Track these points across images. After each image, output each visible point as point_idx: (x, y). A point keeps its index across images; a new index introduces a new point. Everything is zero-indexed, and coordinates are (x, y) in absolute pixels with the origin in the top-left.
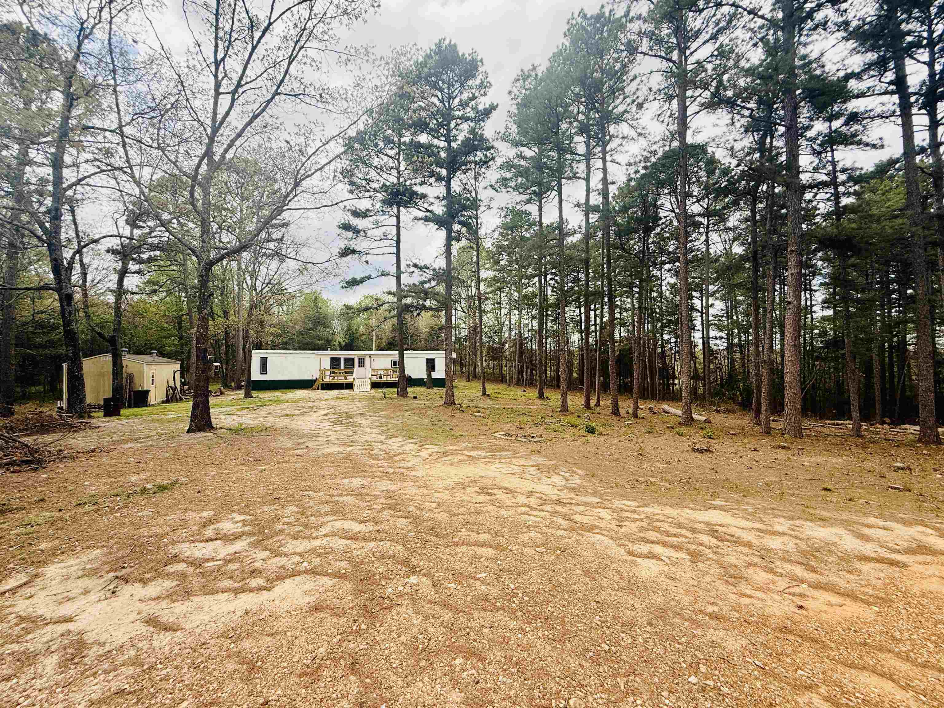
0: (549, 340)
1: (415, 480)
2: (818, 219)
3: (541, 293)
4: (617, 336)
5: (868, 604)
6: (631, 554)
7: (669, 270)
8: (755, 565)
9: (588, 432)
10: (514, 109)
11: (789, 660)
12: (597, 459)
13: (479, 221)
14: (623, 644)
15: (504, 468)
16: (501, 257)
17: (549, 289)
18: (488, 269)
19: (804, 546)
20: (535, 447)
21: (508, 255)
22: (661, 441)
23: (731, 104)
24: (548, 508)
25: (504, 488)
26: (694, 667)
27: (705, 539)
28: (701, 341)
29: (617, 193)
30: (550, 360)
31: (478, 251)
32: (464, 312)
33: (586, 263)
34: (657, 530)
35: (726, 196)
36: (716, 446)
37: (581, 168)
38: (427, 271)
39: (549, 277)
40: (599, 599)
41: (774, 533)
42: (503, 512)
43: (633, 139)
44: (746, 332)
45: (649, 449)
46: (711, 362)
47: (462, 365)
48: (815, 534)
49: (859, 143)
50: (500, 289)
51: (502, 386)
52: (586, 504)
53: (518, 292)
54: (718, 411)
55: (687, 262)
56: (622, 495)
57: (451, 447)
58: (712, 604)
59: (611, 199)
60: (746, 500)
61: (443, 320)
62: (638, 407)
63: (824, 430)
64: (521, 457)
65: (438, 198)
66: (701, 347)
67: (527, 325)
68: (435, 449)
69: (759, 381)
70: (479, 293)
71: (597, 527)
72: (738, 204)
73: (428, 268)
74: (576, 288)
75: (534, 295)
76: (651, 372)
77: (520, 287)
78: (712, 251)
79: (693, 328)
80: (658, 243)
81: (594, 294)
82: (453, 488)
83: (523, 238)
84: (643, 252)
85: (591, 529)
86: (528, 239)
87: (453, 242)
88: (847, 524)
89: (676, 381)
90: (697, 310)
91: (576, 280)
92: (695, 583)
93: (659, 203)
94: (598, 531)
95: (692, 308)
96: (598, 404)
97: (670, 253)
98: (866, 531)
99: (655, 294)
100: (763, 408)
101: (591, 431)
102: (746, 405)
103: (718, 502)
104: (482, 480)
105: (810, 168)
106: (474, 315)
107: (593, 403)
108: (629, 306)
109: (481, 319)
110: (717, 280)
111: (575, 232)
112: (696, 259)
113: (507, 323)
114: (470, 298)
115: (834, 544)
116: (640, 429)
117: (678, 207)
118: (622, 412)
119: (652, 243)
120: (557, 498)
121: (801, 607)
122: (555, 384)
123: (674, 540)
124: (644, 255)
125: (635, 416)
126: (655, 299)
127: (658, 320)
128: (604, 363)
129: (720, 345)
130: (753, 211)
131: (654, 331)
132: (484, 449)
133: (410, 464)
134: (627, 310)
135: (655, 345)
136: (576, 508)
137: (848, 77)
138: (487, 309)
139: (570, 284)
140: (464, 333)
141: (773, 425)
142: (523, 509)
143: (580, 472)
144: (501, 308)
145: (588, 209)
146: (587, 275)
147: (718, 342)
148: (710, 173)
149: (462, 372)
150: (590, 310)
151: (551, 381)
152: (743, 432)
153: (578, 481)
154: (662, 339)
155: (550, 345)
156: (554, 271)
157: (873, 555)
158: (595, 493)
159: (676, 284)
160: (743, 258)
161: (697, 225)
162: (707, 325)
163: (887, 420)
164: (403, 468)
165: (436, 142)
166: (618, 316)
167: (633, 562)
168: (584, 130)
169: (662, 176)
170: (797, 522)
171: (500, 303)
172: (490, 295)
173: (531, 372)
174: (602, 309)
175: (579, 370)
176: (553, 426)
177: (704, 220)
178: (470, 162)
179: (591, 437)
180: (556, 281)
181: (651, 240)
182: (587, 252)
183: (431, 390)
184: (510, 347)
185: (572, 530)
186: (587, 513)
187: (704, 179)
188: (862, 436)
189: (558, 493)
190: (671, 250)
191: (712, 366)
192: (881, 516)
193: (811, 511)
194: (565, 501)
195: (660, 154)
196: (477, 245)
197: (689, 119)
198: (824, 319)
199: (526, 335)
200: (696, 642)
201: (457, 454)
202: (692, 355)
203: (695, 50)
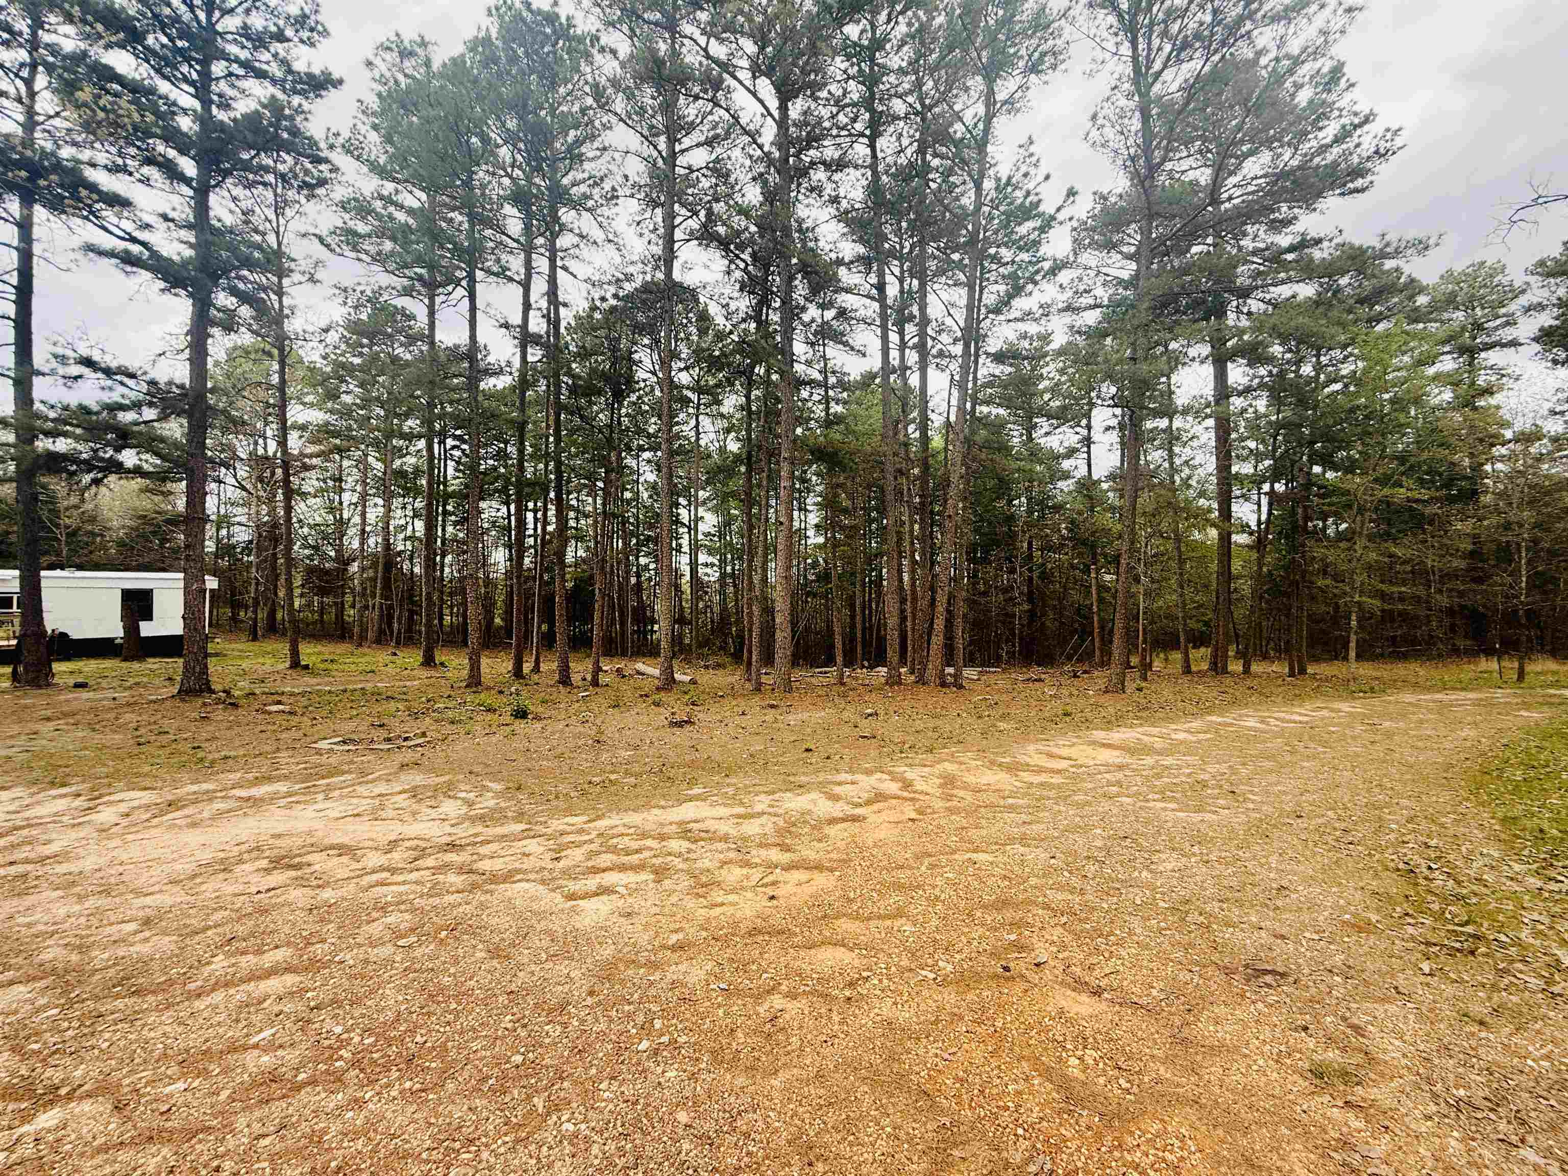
0: (449, 559)
1: (69, 883)
2: (813, 424)
3: (431, 467)
4: (569, 558)
5: (832, 870)
6: (572, 897)
7: (649, 461)
8: (730, 862)
9: (516, 717)
10: (374, 103)
11: (754, 967)
12: (529, 759)
13: (286, 301)
14: (547, 1041)
15: (335, 809)
16: (344, 388)
17: (451, 464)
18: (312, 405)
19: (781, 823)
20: (409, 756)
21: (361, 385)
22: (629, 718)
23: (724, 244)
24: (430, 862)
25: (332, 847)
26: (646, 1028)
27: (675, 845)
28: (688, 568)
29: (573, 323)
30: (451, 594)
31: (282, 363)
32: (243, 488)
33: (521, 427)
34: (614, 850)
35: (720, 370)
36: (700, 716)
37: (516, 264)
38: (130, 382)
39: (450, 442)
40: (513, 987)
41: (752, 816)
42: (327, 894)
43: (595, 243)
44: (740, 558)
45: (610, 731)
46: (700, 598)
47: (237, 606)
48: (792, 805)
49: (846, 344)
50: (340, 450)
51: (339, 649)
52: (503, 837)
53: (384, 462)
54: (707, 667)
55: (672, 453)
56: (565, 810)
57: (195, 788)
58: (676, 931)
59: (562, 330)
60: (728, 780)
61: (181, 504)
62: (600, 669)
63: (813, 680)
64: (379, 779)
65: (165, 218)
66: (688, 577)
67: (403, 528)
68: (146, 797)
69: (751, 623)
70: (285, 452)
71: (518, 871)
72: (733, 385)
73: (132, 376)
74: (502, 470)
75: (417, 471)
76: (622, 615)
77: (388, 454)
78: (702, 443)
79: (679, 549)
80: (634, 417)
81: (532, 484)
82: (195, 876)
83: (395, 360)
84: (610, 426)
85: (508, 877)
86: (407, 364)
87: (215, 331)
88: (821, 786)
89: (656, 627)
90: (683, 524)
91: (501, 455)
92: (658, 911)
93: (636, 357)
94: (519, 877)
95: (678, 522)
96: (536, 669)
97: (649, 436)
98: (837, 790)
99: (628, 495)
100: (754, 658)
101: (521, 714)
102: (737, 657)
103: (696, 791)
104: (278, 842)
105: (803, 359)
106: (271, 499)
107: (527, 667)
108: (589, 508)
109: (289, 509)
110: (708, 482)
111: (499, 372)
112: (681, 451)
113: (357, 519)
114: (260, 462)
115: (809, 812)
116: (600, 702)
117: (661, 369)
118: (576, 678)
119: (627, 415)
120: (448, 839)
121: (772, 898)
122: (460, 638)
123: (635, 859)
124: (612, 432)
125: (595, 683)
126: (629, 502)
127: (632, 534)
128: (548, 601)
129: (711, 575)
130: (748, 397)
131: (627, 551)
132: (286, 778)
133: (54, 848)
134: (587, 516)
135: (628, 572)
136: (484, 850)
137: (840, 262)
138: (306, 488)
139: (491, 462)
140: (242, 535)
141: (764, 679)
142: (375, 877)
143: (497, 787)
144: (342, 490)
145: (526, 339)
146: (521, 451)
147: (709, 570)
148: (702, 332)
149: (234, 619)
150: (527, 509)
151: (452, 632)
152: (733, 693)
153: (492, 803)
154: (638, 565)
155: (449, 568)
156: (458, 432)
157: (841, 815)
158: (520, 816)
159: (656, 483)
160: (737, 459)
161: (687, 401)
162: (695, 548)
163: (866, 664)
164: (27, 861)
165: (164, 87)
166: (572, 523)
167: (573, 909)
168: (520, 198)
169: (641, 317)
170: (777, 796)
171: (340, 480)
172: (315, 461)
173: (411, 618)
174: (546, 510)
175: (506, 612)
176: (450, 714)
177: (694, 397)
178: (267, 169)
179: (520, 726)
180: (463, 451)
181: (624, 411)
182: (522, 410)
183: (136, 665)
184: (363, 569)
185: (474, 887)
186: (503, 853)
187: (695, 338)
188: (843, 684)
189: (453, 830)
190: (651, 431)
191: (701, 605)
192: (851, 771)
193: (792, 779)
194: (463, 842)
195: (638, 282)
196: (281, 350)
197: (676, 246)
198: (817, 546)
199: (400, 548)
200: (652, 992)
201: (210, 800)
202: (678, 588)
203: (687, 150)
